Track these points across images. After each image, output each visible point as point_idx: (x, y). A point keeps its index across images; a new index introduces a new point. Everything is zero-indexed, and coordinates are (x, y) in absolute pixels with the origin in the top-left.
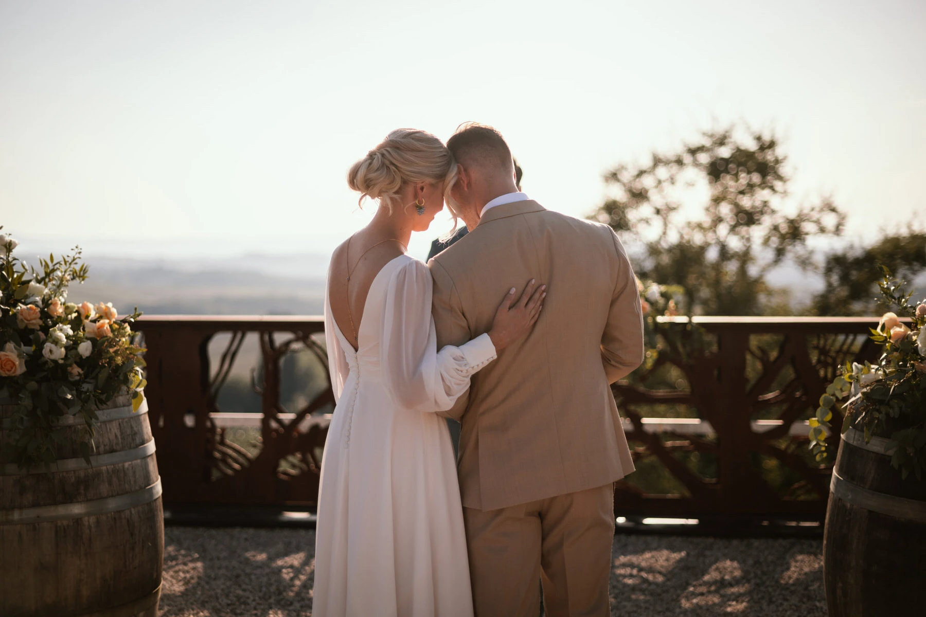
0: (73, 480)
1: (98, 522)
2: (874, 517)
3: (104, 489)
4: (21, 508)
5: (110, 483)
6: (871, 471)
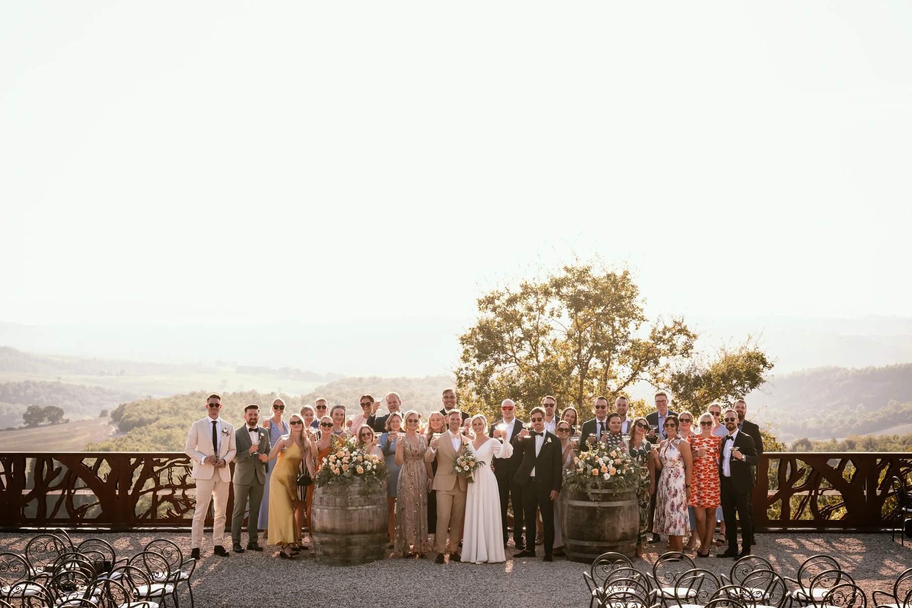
0: (376, 499)
2: (569, 506)
6: (569, 495)
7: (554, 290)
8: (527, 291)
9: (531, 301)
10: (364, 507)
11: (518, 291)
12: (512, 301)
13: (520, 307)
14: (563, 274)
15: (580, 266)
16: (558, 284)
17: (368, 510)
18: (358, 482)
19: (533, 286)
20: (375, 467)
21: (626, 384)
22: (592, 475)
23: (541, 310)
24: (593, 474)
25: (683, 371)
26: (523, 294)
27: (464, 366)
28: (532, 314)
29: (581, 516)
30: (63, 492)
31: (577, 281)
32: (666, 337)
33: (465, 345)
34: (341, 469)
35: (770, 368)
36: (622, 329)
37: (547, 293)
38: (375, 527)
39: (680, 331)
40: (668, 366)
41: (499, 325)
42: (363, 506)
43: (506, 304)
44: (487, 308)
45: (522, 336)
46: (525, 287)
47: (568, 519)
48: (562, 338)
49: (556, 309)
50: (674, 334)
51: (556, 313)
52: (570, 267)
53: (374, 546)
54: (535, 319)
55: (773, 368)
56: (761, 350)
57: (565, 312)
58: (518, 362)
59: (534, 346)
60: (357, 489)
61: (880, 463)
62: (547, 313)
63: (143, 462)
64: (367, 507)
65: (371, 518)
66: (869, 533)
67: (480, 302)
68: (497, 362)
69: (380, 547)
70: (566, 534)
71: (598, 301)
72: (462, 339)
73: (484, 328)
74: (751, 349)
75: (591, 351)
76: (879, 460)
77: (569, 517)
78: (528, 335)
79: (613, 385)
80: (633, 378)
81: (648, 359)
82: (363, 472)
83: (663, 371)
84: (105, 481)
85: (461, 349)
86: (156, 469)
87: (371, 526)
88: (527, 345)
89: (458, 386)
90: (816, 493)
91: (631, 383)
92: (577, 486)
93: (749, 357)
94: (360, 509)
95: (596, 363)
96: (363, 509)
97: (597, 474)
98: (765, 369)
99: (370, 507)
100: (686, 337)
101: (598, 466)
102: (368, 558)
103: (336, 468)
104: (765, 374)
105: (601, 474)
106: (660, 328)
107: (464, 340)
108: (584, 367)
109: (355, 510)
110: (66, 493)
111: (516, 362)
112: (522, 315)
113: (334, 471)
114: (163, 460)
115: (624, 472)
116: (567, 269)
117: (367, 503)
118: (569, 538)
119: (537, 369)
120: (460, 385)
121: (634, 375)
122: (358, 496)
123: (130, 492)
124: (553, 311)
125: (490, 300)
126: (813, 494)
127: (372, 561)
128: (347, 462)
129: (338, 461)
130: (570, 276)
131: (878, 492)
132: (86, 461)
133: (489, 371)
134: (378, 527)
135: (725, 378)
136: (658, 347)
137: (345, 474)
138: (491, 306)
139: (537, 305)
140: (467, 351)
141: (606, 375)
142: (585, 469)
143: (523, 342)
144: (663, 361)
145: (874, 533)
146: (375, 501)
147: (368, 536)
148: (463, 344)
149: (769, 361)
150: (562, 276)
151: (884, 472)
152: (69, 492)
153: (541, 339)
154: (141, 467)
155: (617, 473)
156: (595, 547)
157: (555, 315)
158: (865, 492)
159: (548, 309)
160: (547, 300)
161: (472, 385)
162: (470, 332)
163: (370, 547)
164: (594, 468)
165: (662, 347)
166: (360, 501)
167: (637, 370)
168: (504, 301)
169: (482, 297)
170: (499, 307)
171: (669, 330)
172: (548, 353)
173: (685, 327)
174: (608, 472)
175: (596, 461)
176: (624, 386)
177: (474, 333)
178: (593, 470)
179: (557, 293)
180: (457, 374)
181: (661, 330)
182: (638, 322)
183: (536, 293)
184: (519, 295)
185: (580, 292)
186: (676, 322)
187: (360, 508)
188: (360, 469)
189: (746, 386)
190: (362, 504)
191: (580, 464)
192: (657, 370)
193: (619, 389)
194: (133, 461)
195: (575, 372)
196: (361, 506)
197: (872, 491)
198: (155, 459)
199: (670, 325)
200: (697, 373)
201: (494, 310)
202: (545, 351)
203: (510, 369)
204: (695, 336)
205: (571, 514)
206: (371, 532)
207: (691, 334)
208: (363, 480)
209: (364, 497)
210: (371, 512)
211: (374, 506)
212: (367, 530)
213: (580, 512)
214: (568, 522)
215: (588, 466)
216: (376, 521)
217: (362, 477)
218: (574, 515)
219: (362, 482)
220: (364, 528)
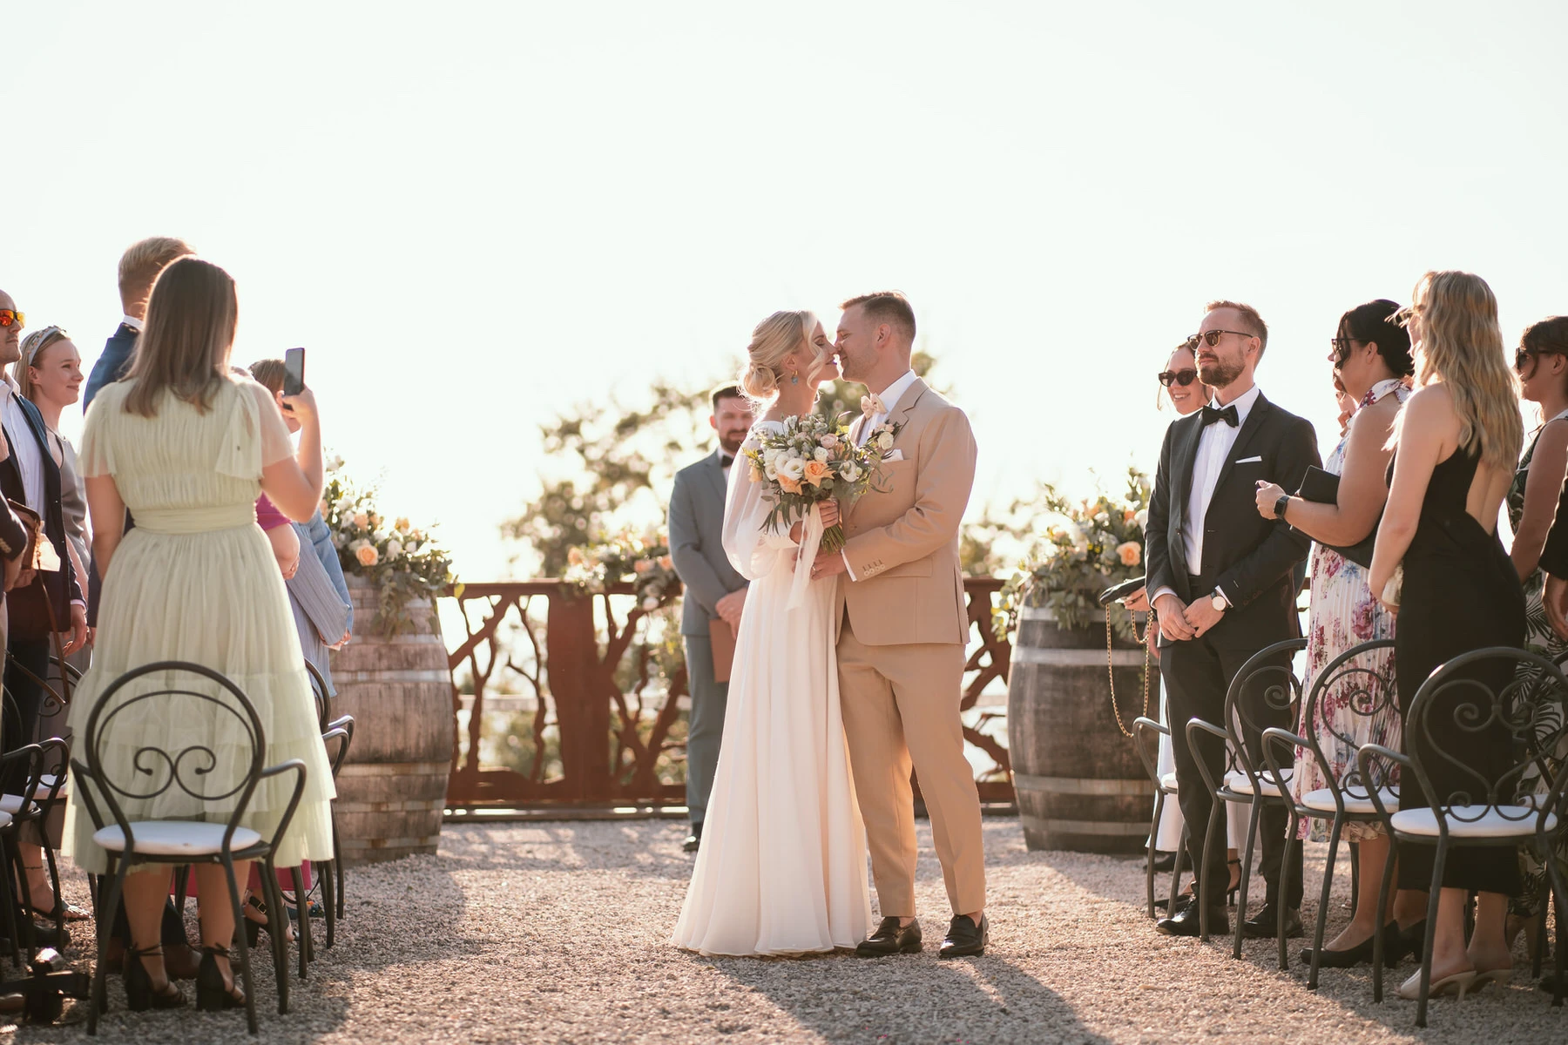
0: (412, 652)
1: (429, 689)
2: (1042, 668)
3: (431, 663)
4: (380, 670)
5: (434, 659)
6: (1039, 635)
8: (666, 400)
10: (377, 676)
11: (644, 401)
17: (389, 686)
19: (680, 387)
24: (1123, 561)
29: (1084, 698)
38: (412, 742)
42: (373, 671)
43: (611, 435)
47: (1037, 712)
53: (410, 805)
64: (386, 676)
65: (400, 713)
69: (428, 811)
70: (1031, 763)
72: (503, 528)
73: (554, 501)
77: (1043, 707)
82: (375, 562)
87: (400, 737)
92: (1071, 597)
94: (363, 682)
96: (372, 681)
99: (394, 675)
102: (389, 844)
109: (346, 685)
117: (385, 663)
118: (1043, 774)
127: (401, 854)
134: (422, 744)
138: (573, 441)
142: (1093, 550)
146: (410, 658)
147: (388, 770)
156: (1130, 799)
163: (393, 807)
164: (1122, 541)
166: (362, 656)
169: (552, 421)
170: (594, 444)
175: (1129, 522)
178: (1122, 549)
184: (645, 409)
187: (362, 676)
188: (365, 552)
190: (369, 664)
196: (367, 670)
201: (580, 452)
205: (1047, 694)
206: (396, 758)
208: (377, 586)
209: (375, 643)
210: (399, 693)
211: (409, 675)
212: (387, 749)
213: (1080, 683)
214: (1038, 724)
215: (1103, 537)
216: (415, 722)
217: (373, 575)
218: (1059, 695)
219: (370, 593)
220: (375, 743)
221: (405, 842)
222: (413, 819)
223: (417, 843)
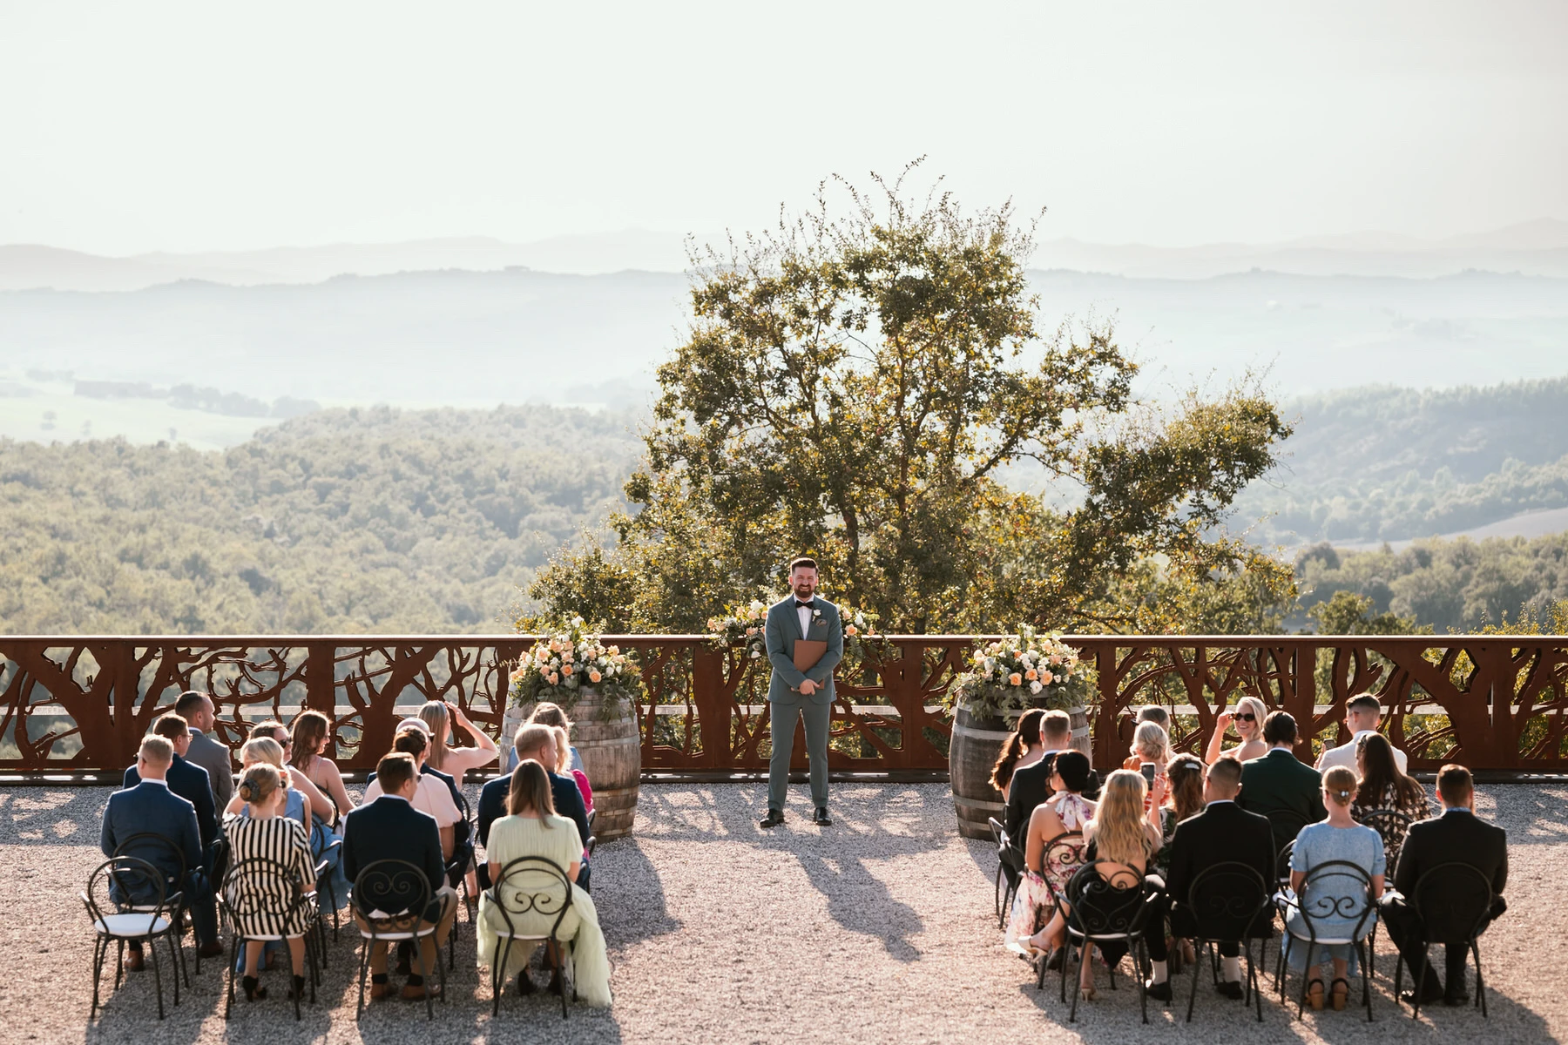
0: (620, 728)
1: (628, 748)
2: (968, 739)
3: (629, 733)
4: (602, 740)
5: (631, 730)
6: (966, 720)
7: (852, 276)
8: (797, 277)
9: (804, 295)
10: (600, 743)
11: (778, 275)
12: (765, 294)
13: (780, 308)
14: (868, 245)
15: (906, 229)
16: (860, 265)
17: (607, 748)
18: (589, 697)
19: (808, 264)
20: (619, 669)
21: (993, 462)
22: (1008, 685)
23: (824, 315)
24: (1012, 683)
25: (1112, 441)
26: (787, 283)
27: (663, 425)
28: (805, 321)
30: (10, 711)
31: (901, 257)
32: (1074, 368)
33: (668, 384)
34: (558, 671)
35: (1284, 435)
36: (986, 352)
37: (838, 282)
38: (619, 778)
39: (1103, 357)
40: (1079, 428)
41: (737, 343)
42: (598, 740)
43: (751, 300)
44: (712, 309)
45: (784, 367)
46: (795, 268)
47: (964, 763)
48: (866, 370)
49: (855, 312)
50: (1091, 363)
51: (855, 322)
52: (886, 229)
53: (617, 812)
54: (809, 332)
55: (1290, 437)
56: (1270, 399)
57: (875, 322)
58: (777, 420)
59: (808, 386)
60: (587, 710)
61: (1519, 655)
62: (837, 323)
63: (160, 654)
64: (605, 743)
65: (612, 763)
66: (1496, 782)
67: (699, 299)
68: (734, 420)
69: (627, 814)
70: (961, 790)
71: (946, 302)
72: (662, 372)
73: (706, 349)
74: (1249, 394)
75: (925, 400)
76: (1515, 651)
77: (968, 760)
78: (794, 365)
79: (966, 466)
80: (1005, 452)
81: (1038, 415)
82: (599, 679)
83: (1067, 437)
84: (87, 690)
85: (658, 393)
86: (183, 667)
87: (613, 776)
88: (793, 383)
89: (655, 466)
90: (1402, 711)
91: (1002, 461)
92: (983, 703)
93: (1246, 414)
94: (593, 747)
95: (935, 423)
96: (598, 746)
97: (1019, 683)
98: (1275, 437)
99: (610, 742)
100: (1116, 370)
101: (1020, 668)
102: (608, 833)
103: (551, 672)
104: (1275, 448)
105: (1026, 684)
106: (1064, 351)
107: (666, 376)
108: (911, 433)
110: (15, 712)
111: (768, 418)
112: (784, 324)
113: (548, 678)
114: (195, 651)
115: (1067, 679)
116: (879, 234)
117: (605, 736)
118: (967, 797)
119: (815, 435)
120: (658, 465)
121: (1008, 446)
122: (590, 723)
123: (136, 711)
124: (849, 318)
125: (719, 294)
126: (1396, 712)
127: (613, 838)
128: (572, 660)
129: (555, 661)
130: (884, 246)
131: (1514, 709)
132: (52, 653)
133: (717, 436)
134: (624, 779)
135: (1195, 456)
136: (1058, 388)
137: (568, 683)
138: (720, 307)
139: (816, 302)
140: (671, 398)
141: (952, 444)
142: (996, 674)
143: (786, 380)
144: (1068, 417)
145: (1505, 783)
146: (618, 732)
147: (606, 794)
148: (665, 382)
149: (1283, 422)
150: (869, 249)
151: (1523, 673)
152: (21, 711)
153: (822, 371)
154: (155, 664)
155: (1054, 681)
157: (853, 327)
158: (1490, 709)
159: (837, 313)
160: (836, 295)
161: (681, 465)
162: (676, 357)
163: (609, 813)
164: (1013, 671)
165: (1065, 388)
166: (592, 732)
167: (1015, 434)
168: (747, 295)
169: (702, 287)
170: (737, 306)
171: (1081, 354)
172: (835, 401)
173: (1113, 350)
174: (1039, 680)
175: (1017, 660)
176: (988, 467)
177: (685, 359)
178: (1012, 676)
179: (860, 282)
180: (650, 442)
181: (1064, 354)
182: (1019, 340)
183: (815, 282)
184: (778, 282)
185: (907, 281)
186: (1095, 339)
187: (592, 744)
188: (595, 676)
189: (1237, 472)
190: (596, 736)
191: (987, 665)
192: (1056, 436)
193: (980, 473)
194: (140, 652)
195: (895, 440)
196: (595, 740)
197: (1502, 708)
198: (181, 649)
199: (1084, 343)
200: (1140, 445)
201: (727, 314)
202: (830, 397)
203: (758, 432)
204: (1133, 368)
205: (970, 754)
206: (611, 787)
207: (1126, 365)
208: (601, 693)
209: (600, 724)
210: (612, 752)
211: (617, 741)
212: (606, 783)
213: (987, 749)
214: (964, 769)
215: (1002, 668)
216: (621, 767)
217: (598, 687)
218: (976, 755)
219: (597, 697)
220: (599, 780)
221: (615, 832)
222: (619, 819)
223: (620, 831)
